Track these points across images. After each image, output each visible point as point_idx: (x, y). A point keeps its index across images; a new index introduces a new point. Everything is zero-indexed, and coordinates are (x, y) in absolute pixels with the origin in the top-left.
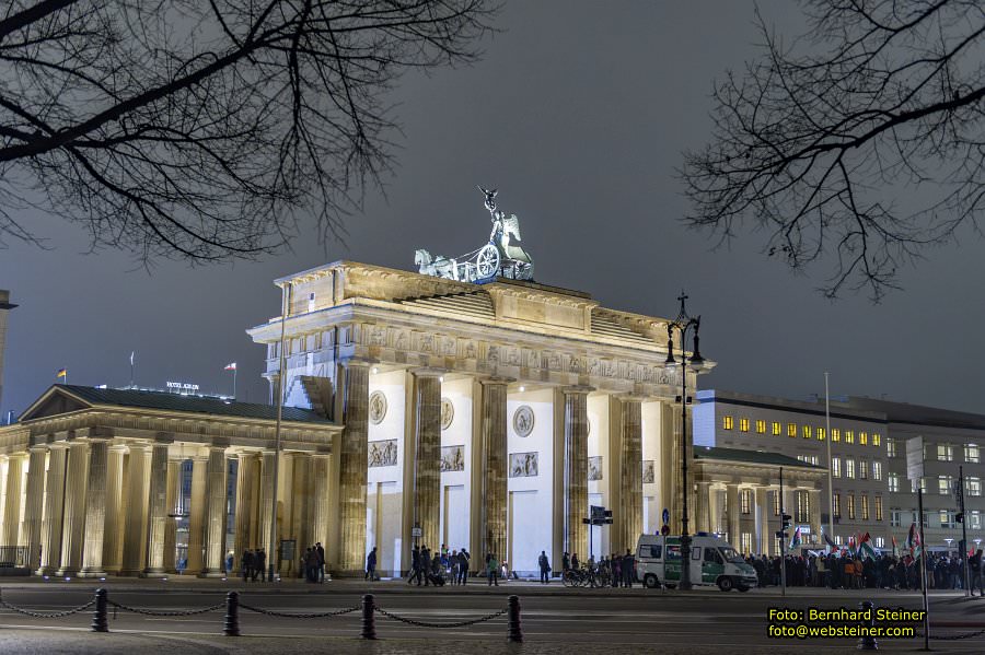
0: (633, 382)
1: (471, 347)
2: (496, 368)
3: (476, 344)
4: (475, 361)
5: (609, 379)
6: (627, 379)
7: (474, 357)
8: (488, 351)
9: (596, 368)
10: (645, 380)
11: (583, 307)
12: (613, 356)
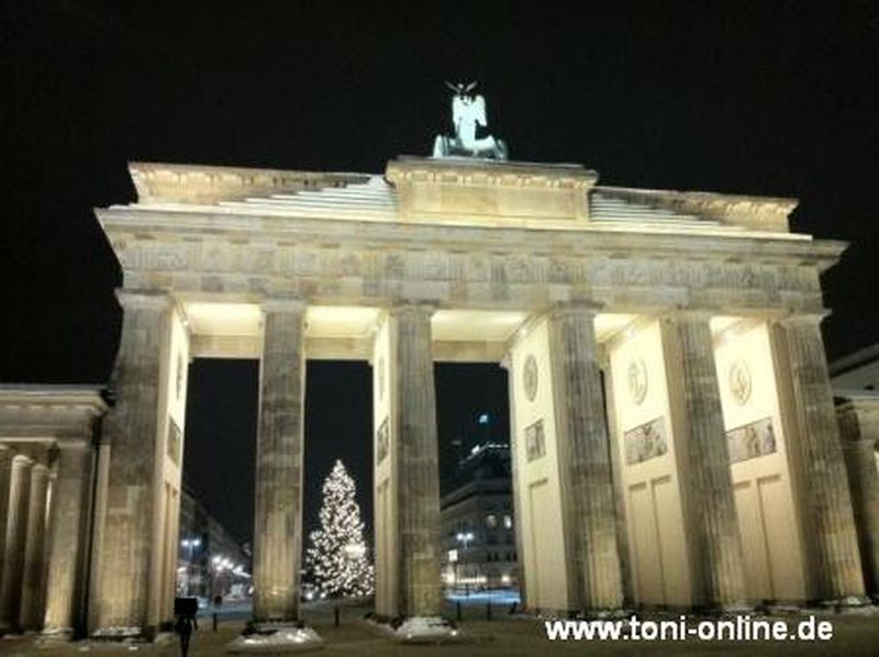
0: (684, 290)
1: (351, 260)
2: (400, 287)
3: (359, 255)
4: (359, 281)
5: (632, 289)
6: (670, 284)
7: (357, 274)
8: (384, 263)
9: (603, 274)
10: (710, 285)
11: (571, 186)
12: (629, 249)
